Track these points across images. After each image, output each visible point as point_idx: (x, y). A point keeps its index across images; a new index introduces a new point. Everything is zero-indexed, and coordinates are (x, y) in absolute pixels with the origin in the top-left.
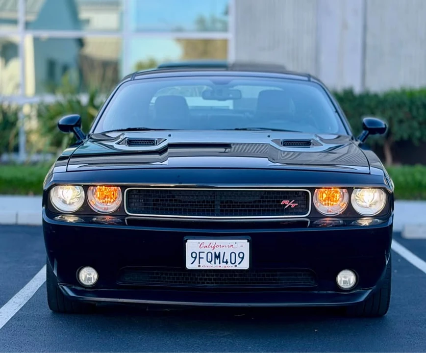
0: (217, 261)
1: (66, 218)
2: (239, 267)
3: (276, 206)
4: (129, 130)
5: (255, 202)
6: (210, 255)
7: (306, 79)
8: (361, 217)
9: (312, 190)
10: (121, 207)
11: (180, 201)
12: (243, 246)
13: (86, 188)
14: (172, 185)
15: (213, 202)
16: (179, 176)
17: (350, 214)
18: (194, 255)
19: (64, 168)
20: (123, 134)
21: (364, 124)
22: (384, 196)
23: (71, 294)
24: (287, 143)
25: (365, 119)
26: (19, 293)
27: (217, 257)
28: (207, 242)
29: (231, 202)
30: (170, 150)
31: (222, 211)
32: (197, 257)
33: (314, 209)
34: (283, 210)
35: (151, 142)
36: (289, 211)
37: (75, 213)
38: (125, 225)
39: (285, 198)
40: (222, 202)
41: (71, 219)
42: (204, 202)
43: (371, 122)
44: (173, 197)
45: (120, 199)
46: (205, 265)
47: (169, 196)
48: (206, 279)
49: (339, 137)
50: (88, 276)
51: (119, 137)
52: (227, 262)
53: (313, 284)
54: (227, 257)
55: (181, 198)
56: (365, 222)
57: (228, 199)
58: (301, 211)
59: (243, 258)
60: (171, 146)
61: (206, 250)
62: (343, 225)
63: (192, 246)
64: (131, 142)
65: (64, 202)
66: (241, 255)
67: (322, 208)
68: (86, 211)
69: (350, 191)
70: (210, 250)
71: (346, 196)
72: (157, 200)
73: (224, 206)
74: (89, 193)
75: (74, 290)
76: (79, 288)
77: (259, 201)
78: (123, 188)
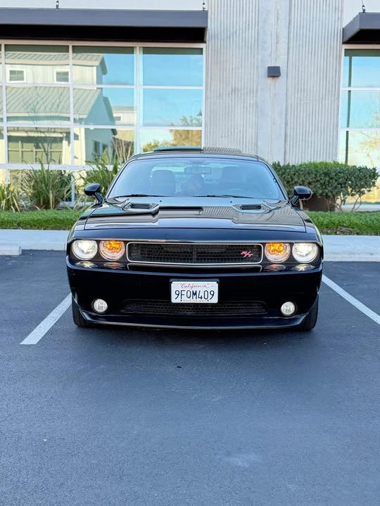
0: (194, 297)
1: (85, 264)
2: (211, 301)
3: (237, 256)
4: (133, 196)
5: (222, 253)
6: (189, 292)
7: (256, 160)
8: (299, 263)
9: (264, 244)
10: (124, 256)
11: (167, 252)
12: (213, 286)
13: (98, 242)
14: (164, 241)
15: (191, 253)
16: (166, 235)
17: (291, 262)
18: (177, 293)
19: (82, 227)
20: (128, 199)
21: (295, 191)
22: (316, 248)
23: (88, 318)
24: (244, 207)
25: (296, 188)
26: (57, 308)
27: (195, 294)
28: (187, 283)
29: (205, 253)
30: (160, 212)
31: (198, 259)
32: (179, 294)
33: (265, 258)
34: (242, 259)
35: (147, 206)
36: (247, 259)
37: (91, 261)
38: (127, 270)
39: (244, 250)
40: (198, 253)
41: (88, 265)
42: (185, 252)
43: (300, 190)
44: (162, 249)
45: (124, 250)
46: (185, 300)
47: (159, 249)
48: (186, 309)
49: (280, 201)
50: (100, 305)
51: (124, 202)
52: (201, 298)
53: (263, 312)
54: (202, 294)
55: (168, 249)
56: (302, 268)
57: (203, 250)
58: (255, 259)
59: (213, 295)
60: (161, 208)
61: (187, 289)
62: (286, 270)
63: (176, 286)
64: (133, 206)
65: (83, 252)
66: (212, 293)
67: (271, 257)
68: (98, 259)
69: (291, 245)
70: (189, 289)
71: (289, 248)
72: (151, 251)
73: (200, 256)
74: (101, 245)
75: (90, 316)
76: (94, 314)
77: (225, 252)
78: (126, 242)
